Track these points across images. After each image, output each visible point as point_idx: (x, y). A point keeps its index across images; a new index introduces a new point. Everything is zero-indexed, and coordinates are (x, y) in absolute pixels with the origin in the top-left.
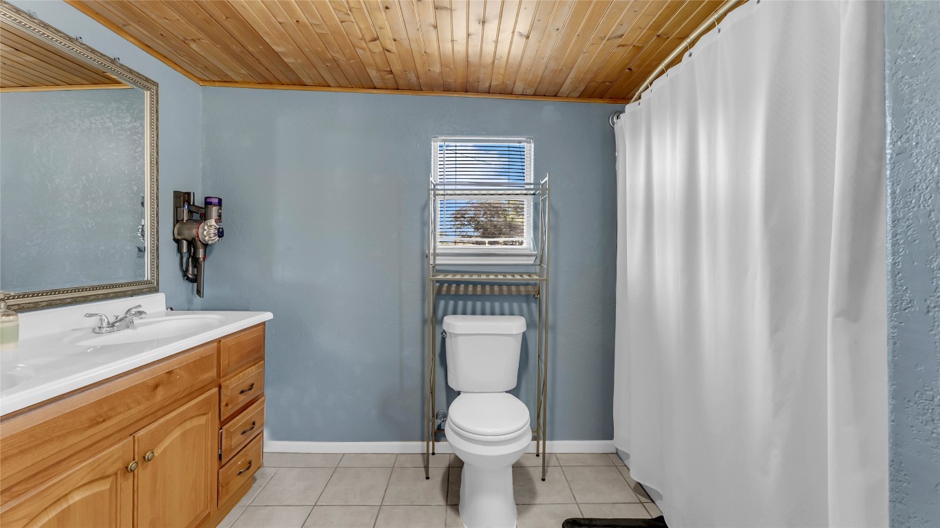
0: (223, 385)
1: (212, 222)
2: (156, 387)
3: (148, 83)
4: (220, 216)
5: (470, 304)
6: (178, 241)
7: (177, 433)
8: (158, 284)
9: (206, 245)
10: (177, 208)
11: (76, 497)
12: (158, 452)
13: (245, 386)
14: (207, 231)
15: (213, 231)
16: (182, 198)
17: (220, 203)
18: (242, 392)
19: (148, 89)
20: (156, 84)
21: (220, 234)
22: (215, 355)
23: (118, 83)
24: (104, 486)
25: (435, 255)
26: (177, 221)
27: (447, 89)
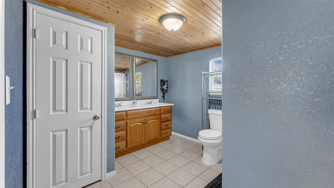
0: (161, 116)
1: (166, 85)
2: (148, 112)
3: (155, 61)
4: (167, 84)
5: (217, 106)
6: (161, 89)
7: (152, 121)
8: (157, 97)
9: (165, 90)
10: (161, 83)
11: (138, 124)
12: (148, 122)
13: (166, 117)
14: (165, 87)
15: (166, 87)
16: (162, 81)
17: (167, 81)
18: (165, 118)
19: (155, 62)
20: (157, 60)
21: (167, 88)
22: (159, 110)
23: (149, 62)
24: (141, 124)
25: (209, 92)
26: (161, 85)
27: (213, 46)
